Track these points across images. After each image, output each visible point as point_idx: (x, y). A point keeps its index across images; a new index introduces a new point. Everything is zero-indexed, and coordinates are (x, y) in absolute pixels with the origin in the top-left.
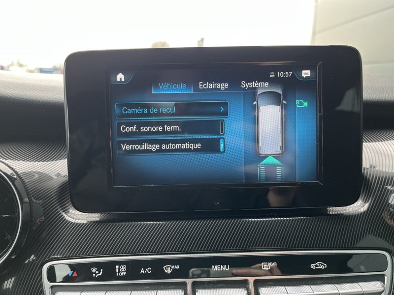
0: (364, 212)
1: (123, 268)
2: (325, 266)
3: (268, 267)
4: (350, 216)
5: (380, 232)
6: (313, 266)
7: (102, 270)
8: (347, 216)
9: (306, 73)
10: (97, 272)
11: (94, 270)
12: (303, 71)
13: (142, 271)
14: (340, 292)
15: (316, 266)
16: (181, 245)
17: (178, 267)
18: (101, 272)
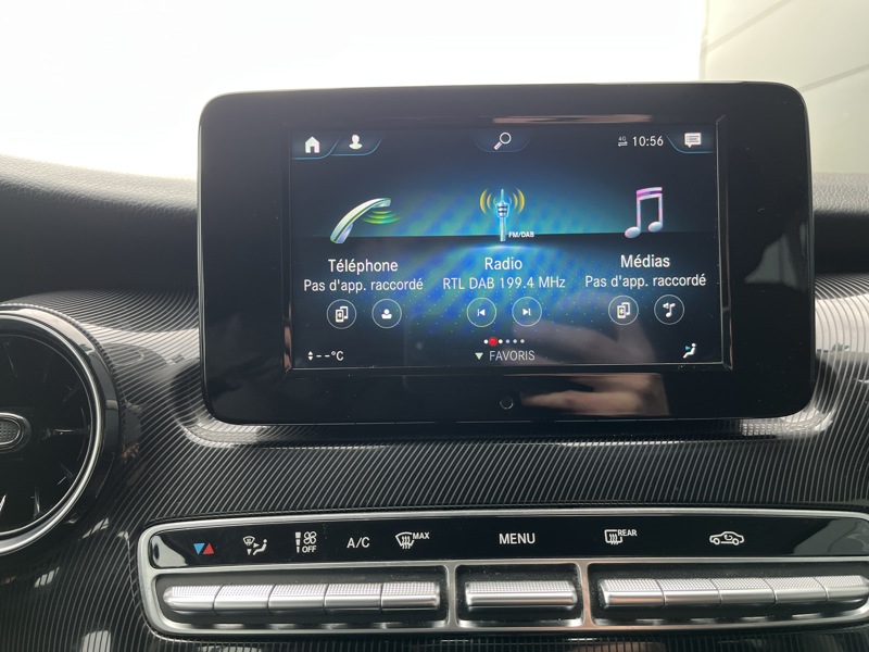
0: (822, 433)
1: (310, 538)
2: (740, 539)
3: (619, 539)
4: (791, 441)
5: (857, 473)
6: (714, 539)
7: (265, 541)
8: (785, 441)
9: (693, 139)
10: (256, 545)
11: (248, 541)
12: (686, 135)
13: (351, 543)
14: (776, 592)
15: (722, 539)
16: (432, 491)
17: (427, 535)
18: (265, 546)
